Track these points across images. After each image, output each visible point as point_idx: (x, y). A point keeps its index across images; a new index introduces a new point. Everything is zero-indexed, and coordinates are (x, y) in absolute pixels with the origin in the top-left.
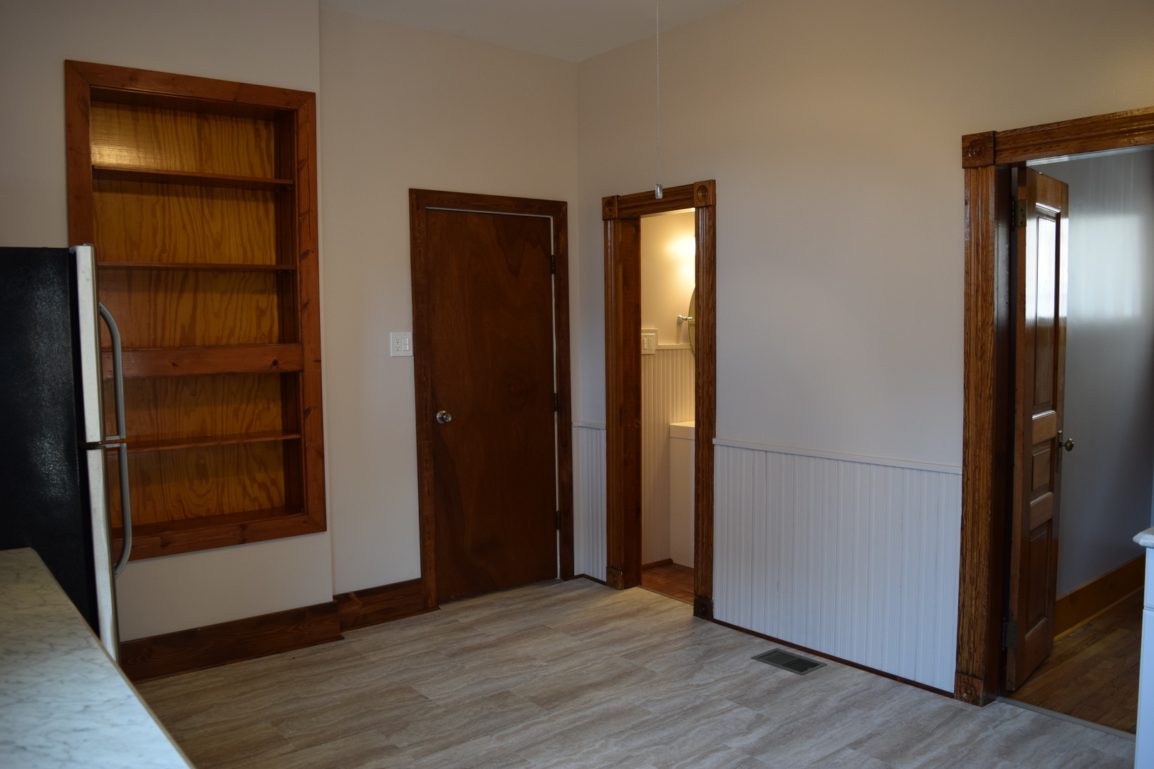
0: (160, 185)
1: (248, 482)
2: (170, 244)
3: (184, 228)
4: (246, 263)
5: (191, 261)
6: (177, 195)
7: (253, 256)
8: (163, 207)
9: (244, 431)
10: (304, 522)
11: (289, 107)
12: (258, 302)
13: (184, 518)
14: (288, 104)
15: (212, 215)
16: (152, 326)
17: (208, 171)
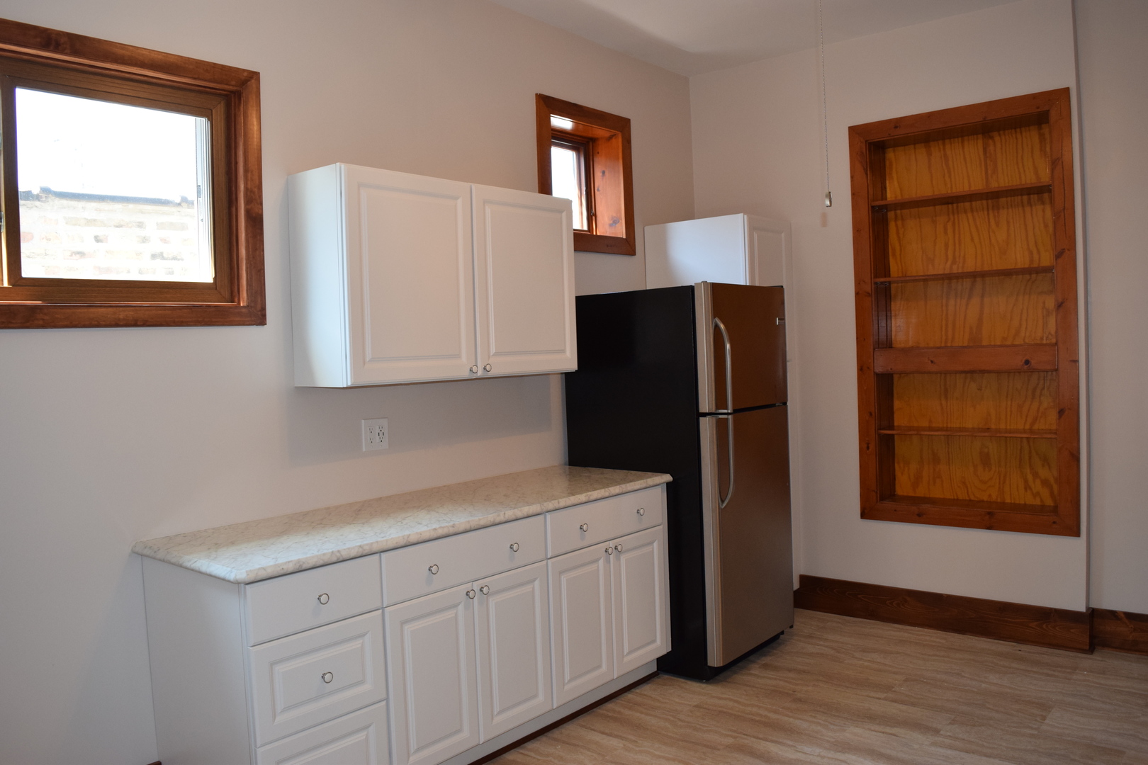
0: (950, 206)
1: (1030, 477)
2: (959, 256)
3: (972, 240)
4: (1032, 266)
5: (978, 269)
6: (965, 212)
7: (1039, 258)
8: (954, 224)
9: (1027, 427)
10: (1054, 523)
11: (1039, 110)
12: (1044, 303)
13: (968, 499)
14: (1038, 108)
15: (997, 224)
16: (944, 329)
17: (994, 185)
